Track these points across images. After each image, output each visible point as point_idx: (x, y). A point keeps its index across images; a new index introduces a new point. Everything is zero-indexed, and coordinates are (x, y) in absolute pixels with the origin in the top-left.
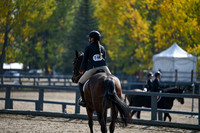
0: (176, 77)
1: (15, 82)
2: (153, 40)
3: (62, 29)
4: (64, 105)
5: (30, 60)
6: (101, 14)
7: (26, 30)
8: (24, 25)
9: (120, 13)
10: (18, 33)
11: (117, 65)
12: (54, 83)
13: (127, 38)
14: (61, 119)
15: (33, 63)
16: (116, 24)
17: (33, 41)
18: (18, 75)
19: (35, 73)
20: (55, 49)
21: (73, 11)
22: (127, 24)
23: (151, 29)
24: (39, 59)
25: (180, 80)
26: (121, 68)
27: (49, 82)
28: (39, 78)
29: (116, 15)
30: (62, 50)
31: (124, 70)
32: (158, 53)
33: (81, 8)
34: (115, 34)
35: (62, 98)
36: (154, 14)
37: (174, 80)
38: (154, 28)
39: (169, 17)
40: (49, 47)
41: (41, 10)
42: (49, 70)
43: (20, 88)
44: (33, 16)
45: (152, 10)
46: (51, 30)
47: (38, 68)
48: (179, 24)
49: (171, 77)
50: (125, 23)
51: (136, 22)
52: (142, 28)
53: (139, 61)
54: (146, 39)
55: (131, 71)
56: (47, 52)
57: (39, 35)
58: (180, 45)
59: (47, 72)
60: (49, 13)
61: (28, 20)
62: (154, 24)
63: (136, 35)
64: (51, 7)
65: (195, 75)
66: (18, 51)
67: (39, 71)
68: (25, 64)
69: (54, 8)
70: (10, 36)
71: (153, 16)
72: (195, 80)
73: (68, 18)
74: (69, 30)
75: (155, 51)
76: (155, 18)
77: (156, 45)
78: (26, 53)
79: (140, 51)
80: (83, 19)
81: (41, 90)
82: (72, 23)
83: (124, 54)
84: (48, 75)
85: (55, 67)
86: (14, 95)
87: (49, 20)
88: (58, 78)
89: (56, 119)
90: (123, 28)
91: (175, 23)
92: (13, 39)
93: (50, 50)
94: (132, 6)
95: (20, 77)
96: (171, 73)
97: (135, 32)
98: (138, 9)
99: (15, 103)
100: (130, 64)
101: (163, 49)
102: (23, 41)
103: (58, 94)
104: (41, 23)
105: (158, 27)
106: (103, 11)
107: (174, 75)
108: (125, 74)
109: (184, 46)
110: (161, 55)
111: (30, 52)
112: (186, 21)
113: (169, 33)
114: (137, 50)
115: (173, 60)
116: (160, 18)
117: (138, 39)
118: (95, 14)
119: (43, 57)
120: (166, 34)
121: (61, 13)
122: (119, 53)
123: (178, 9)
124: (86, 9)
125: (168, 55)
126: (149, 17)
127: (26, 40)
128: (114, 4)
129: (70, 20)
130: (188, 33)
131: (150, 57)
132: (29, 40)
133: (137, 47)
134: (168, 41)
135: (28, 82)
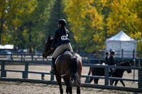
0: (122, 54)
1: (8, 58)
2: (106, 28)
3: (42, 21)
4: (43, 74)
5: (19, 42)
6: (70, 10)
7: (16, 21)
8: (14, 18)
9: (83, 10)
10: (10, 24)
11: (81, 46)
12: (36, 59)
13: (88, 27)
14: (41, 84)
15: (20, 45)
16: (80, 17)
17: (21, 29)
18: (10, 53)
19: (22, 52)
20: (36, 34)
21: (49, 8)
22: (88, 17)
23: (105, 21)
24: (25, 42)
25: (125, 56)
26: (84, 48)
27: (32, 58)
28: (25, 55)
29: (80, 11)
30: (42, 35)
31: (85, 50)
32: (110, 37)
33: (55, 6)
34: (79, 24)
35: (41, 69)
36: (106, 10)
37: (121, 57)
38: (107, 20)
39: (117, 12)
40: (32, 34)
41: (26, 7)
42: (32, 49)
43: (11, 62)
44: (21, 12)
45: (105, 7)
46: (34, 21)
47: (24, 48)
48: (124, 17)
49: (119, 55)
50: (86, 17)
51: (94, 16)
52: (98, 20)
53: (96, 43)
54: (101, 28)
55: (91, 50)
56: (30, 36)
57: (25, 25)
58: (125, 32)
59: (31, 51)
60: (32, 9)
61: (17, 14)
62: (106, 17)
63: (94, 25)
64: (33, 5)
65: (135, 53)
66: (10, 36)
67: (25, 51)
68: (15, 45)
69: (36, 6)
70: (4, 25)
71: (106, 11)
72: (135, 57)
73: (45, 13)
74: (47, 21)
75: (107, 36)
76: (108, 13)
77: (108, 32)
78: (16, 38)
79: (97, 36)
80: (57, 13)
81: (27, 64)
82: (48, 16)
83: (85, 38)
84: (31, 53)
85: (36, 47)
86: (7, 67)
87: (32, 14)
88: (39, 55)
89: (37, 84)
90: (85, 20)
91: (121, 17)
92: (6, 28)
93: (33, 35)
94: (91, 4)
95: (11, 55)
96: (119, 51)
97: (93, 23)
98: (96, 6)
99: (8, 73)
100: (90, 45)
101: (113, 35)
102: (14, 29)
103: (38, 67)
104: (26, 16)
105: (110, 19)
106: (71, 8)
107: (121, 53)
108: (86, 52)
109: (128, 33)
110: (112, 39)
111: (19, 36)
112: (129, 15)
113: (117, 23)
114: (94, 36)
115: (120, 42)
116: (111, 13)
117: (96, 27)
118: (65, 10)
119: (28, 40)
120: (115, 24)
121: (40, 10)
122: (82, 38)
123: (124, 6)
124: (58, 6)
125: (117, 39)
126: (103, 12)
127: (16, 28)
128: (78, 3)
129: (47, 14)
130: (131, 24)
131: (104, 41)
132: (18, 28)
133: (94, 34)
134: (116, 29)
135: (17, 58)
